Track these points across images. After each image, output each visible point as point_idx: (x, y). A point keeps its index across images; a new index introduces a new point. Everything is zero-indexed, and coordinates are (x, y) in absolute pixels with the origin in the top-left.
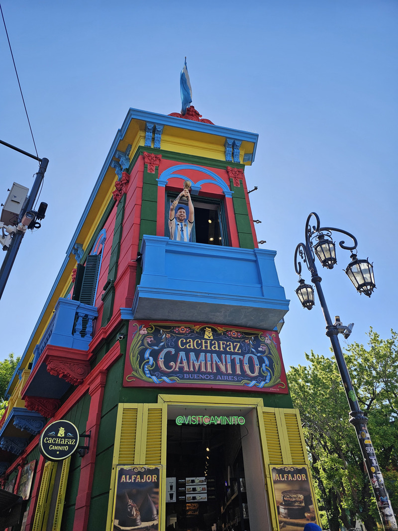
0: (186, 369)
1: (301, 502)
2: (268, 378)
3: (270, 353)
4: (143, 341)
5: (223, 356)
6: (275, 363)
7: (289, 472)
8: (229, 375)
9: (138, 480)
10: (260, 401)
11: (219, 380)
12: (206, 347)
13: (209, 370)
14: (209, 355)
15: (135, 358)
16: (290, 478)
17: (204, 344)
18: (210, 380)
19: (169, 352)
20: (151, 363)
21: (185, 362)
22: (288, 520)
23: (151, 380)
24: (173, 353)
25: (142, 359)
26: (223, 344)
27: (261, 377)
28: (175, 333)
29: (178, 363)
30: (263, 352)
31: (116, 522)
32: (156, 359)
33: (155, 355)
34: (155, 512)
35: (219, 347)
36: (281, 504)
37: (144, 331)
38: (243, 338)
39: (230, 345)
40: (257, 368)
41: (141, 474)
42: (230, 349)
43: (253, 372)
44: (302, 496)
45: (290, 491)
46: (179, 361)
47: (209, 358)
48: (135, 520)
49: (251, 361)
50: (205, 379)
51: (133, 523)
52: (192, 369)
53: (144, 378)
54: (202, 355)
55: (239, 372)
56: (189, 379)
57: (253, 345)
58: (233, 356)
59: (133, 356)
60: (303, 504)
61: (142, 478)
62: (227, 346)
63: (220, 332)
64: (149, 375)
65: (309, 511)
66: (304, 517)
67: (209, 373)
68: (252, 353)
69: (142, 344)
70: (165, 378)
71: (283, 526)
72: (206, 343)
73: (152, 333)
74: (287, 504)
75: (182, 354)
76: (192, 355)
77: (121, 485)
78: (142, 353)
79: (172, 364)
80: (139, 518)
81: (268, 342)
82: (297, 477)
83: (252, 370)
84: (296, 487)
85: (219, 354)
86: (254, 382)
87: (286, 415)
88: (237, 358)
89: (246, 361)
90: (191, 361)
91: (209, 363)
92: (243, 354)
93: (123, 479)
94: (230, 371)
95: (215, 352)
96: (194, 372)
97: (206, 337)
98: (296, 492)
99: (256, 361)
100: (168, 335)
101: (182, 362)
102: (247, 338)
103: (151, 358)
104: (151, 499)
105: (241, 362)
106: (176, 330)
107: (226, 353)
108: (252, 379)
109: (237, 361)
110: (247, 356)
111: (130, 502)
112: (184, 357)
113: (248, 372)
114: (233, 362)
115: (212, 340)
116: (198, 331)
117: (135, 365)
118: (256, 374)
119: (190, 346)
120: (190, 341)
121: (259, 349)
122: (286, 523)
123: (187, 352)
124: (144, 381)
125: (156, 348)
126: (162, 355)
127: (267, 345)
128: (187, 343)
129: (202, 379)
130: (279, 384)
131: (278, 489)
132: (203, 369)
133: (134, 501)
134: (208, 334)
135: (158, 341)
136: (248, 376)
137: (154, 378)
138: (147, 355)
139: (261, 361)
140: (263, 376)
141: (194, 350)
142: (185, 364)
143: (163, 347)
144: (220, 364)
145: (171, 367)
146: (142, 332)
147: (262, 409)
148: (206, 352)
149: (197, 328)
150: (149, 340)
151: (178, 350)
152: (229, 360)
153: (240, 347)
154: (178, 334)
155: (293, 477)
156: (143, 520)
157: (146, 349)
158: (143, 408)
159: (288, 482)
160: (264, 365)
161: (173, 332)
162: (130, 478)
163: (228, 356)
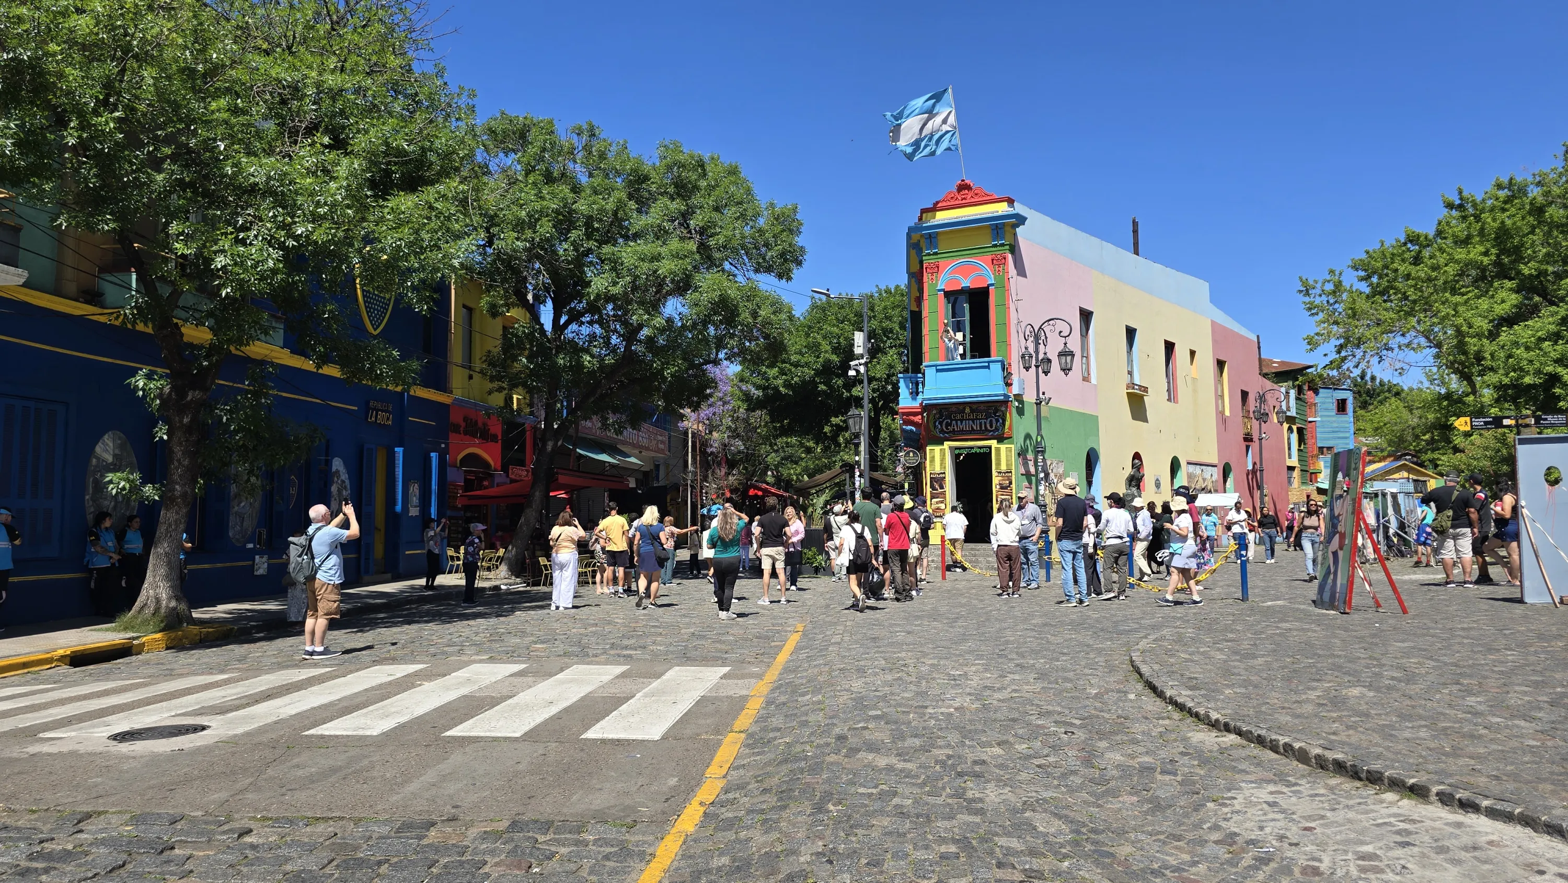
0: (956, 430)
2: (1000, 430)
3: (1003, 416)
4: (935, 416)
5: (976, 421)
6: (1006, 421)
7: (1003, 473)
8: (978, 431)
10: (995, 441)
11: (974, 433)
12: (966, 417)
13: (968, 429)
15: (932, 425)
18: (969, 433)
19: (947, 422)
20: (939, 428)
23: (940, 435)
24: (950, 422)
25: (935, 426)
26: (976, 414)
27: (996, 429)
29: (953, 427)
30: (999, 416)
31: (931, 490)
32: (942, 426)
33: (941, 423)
35: (973, 417)
38: (987, 409)
39: (979, 415)
42: (979, 417)
44: (1008, 482)
45: (1002, 480)
47: (968, 423)
48: (938, 489)
49: (991, 421)
50: (966, 433)
52: (959, 429)
54: (964, 421)
55: (983, 428)
56: (958, 434)
57: (993, 412)
58: (981, 421)
60: (1008, 485)
63: (974, 408)
64: (939, 433)
65: (1010, 487)
66: (1008, 489)
68: (992, 417)
69: (935, 418)
70: (946, 434)
73: (939, 412)
74: (1000, 484)
75: (954, 422)
77: (931, 478)
78: (935, 423)
79: (949, 427)
81: (1003, 409)
82: (1006, 474)
83: (991, 426)
85: (973, 420)
86: (991, 433)
87: (1007, 448)
88: (983, 421)
89: (988, 422)
90: (959, 425)
91: (968, 425)
92: (986, 419)
94: (979, 429)
96: (960, 431)
97: (966, 412)
98: (1005, 480)
99: (994, 422)
100: (947, 413)
102: (990, 409)
103: (939, 425)
106: (950, 410)
107: (977, 419)
108: (990, 431)
109: (983, 423)
110: (989, 420)
111: (935, 483)
112: (955, 424)
113: (989, 428)
114: (981, 424)
115: (970, 413)
116: (962, 409)
117: (932, 428)
118: (993, 428)
119: (958, 417)
120: (957, 415)
121: (997, 414)
123: (957, 421)
124: (936, 436)
125: (941, 420)
126: (944, 423)
127: (1002, 411)
129: (964, 433)
130: (1006, 432)
131: (997, 479)
132: (965, 429)
133: (937, 483)
134: (968, 410)
135: (942, 416)
136: (988, 430)
138: (937, 424)
139: (997, 421)
141: (960, 419)
142: (956, 427)
144: (974, 426)
145: (949, 429)
146: (934, 412)
147: (995, 446)
148: (966, 420)
150: (937, 416)
151: (952, 420)
152: (978, 423)
153: (985, 415)
156: (941, 489)
157: (936, 420)
158: (937, 449)
159: (1002, 476)
160: (998, 423)
162: (934, 476)
163: (978, 421)
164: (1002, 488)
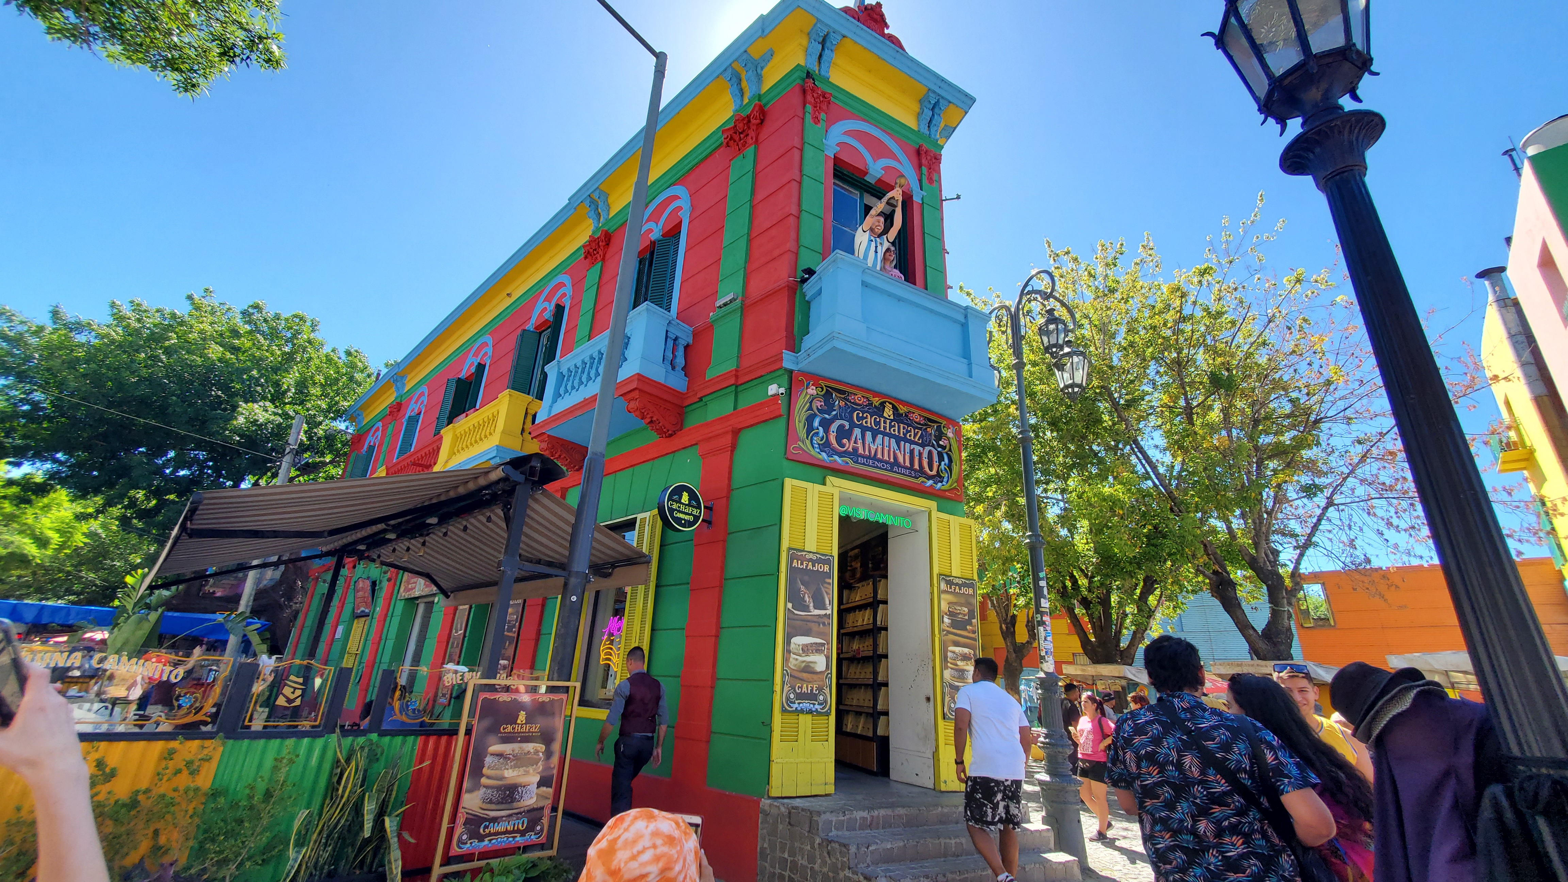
0: (861, 451)
1: (965, 615)
2: (945, 480)
3: (950, 450)
4: (811, 403)
5: (902, 443)
6: (954, 464)
7: (957, 584)
8: (906, 468)
9: (810, 566)
10: (932, 504)
11: (895, 472)
12: (885, 428)
13: (886, 458)
14: (886, 438)
15: (802, 425)
16: (957, 590)
17: (882, 424)
18: (886, 469)
19: (841, 427)
20: (821, 435)
21: (860, 442)
22: (951, 630)
23: (820, 457)
24: (847, 427)
25: (810, 429)
26: (904, 428)
27: (938, 477)
28: (850, 402)
29: (852, 442)
30: (944, 448)
31: (790, 605)
32: (827, 431)
33: (826, 424)
34: (827, 602)
35: (899, 432)
36: (946, 614)
37: (812, 391)
38: (926, 425)
39: (910, 431)
40: (936, 465)
41: (814, 562)
42: (910, 436)
43: (931, 468)
44: (966, 610)
45: (955, 603)
46: (853, 439)
47: (886, 443)
48: (808, 606)
50: (880, 468)
51: (806, 608)
52: (867, 453)
53: (813, 452)
54: (880, 437)
55: (917, 466)
56: (864, 464)
57: (935, 436)
58: (913, 446)
59: (799, 422)
60: (967, 617)
61: (814, 566)
62: (908, 432)
63: (901, 412)
64: (818, 450)
65: (971, 624)
66: (966, 629)
67: (887, 462)
68: (933, 446)
69: (810, 408)
70: (836, 457)
71: (946, 635)
72: (885, 422)
73: (823, 396)
74: (951, 614)
75: (857, 432)
76: (869, 435)
77: (792, 570)
78: (810, 420)
79: (845, 441)
80: (812, 605)
81: (950, 435)
82: (963, 590)
84: (962, 601)
85: (898, 440)
86: (930, 482)
87: (961, 525)
88: (917, 449)
89: (925, 455)
90: (867, 443)
91: (886, 449)
92: (923, 445)
93: (795, 564)
94: (908, 464)
95: (894, 436)
96: (869, 457)
97: (885, 415)
98: (961, 605)
99: (936, 458)
100: (842, 404)
101: (856, 441)
102: (930, 426)
103: (821, 428)
104: (823, 589)
105: (920, 454)
106: (851, 398)
107: (905, 439)
108: (929, 478)
109: (916, 453)
110: (927, 449)
111: (802, 588)
112: (859, 436)
113: (927, 469)
114: (912, 452)
115: (892, 421)
116: (877, 404)
117: (802, 432)
118: (934, 472)
119: (866, 422)
120: (866, 418)
121: (941, 443)
122: (949, 632)
123: (864, 430)
124: (812, 456)
125: (827, 416)
126: (834, 427)
127: (949, 439)
128: (863, 418)
129: (877, 467)
130: (955, 488)
131: (945, 599)
132: (879, 456)
133: (806, 588)
134: (888, 412)
135: (830, 407)
136: (925, 473)
137: (823, 454)
138: (816, 423)
139: (941, 456)
140: (940, 477)
141: (870, 429)
142: (860, 445)
143: (835, 418)
144: (897, 452)
145: (843, 446)
146: (810, 391)
147: (935, 514)
148: (885, 434)
149: (876, 401)
150: (819, 404)
151: (853, 426)
152: (908, 450)
153: (921, 437)
154: (853, 403)
155: (960, 589)
156: (815, 608)
157: (815, 415)
158: (814, 489)
159: (954, 593)
160: (943, 463)
161: (847, 400)
162: (802, 564)
163: (907, 445)
164: (955, 624)
